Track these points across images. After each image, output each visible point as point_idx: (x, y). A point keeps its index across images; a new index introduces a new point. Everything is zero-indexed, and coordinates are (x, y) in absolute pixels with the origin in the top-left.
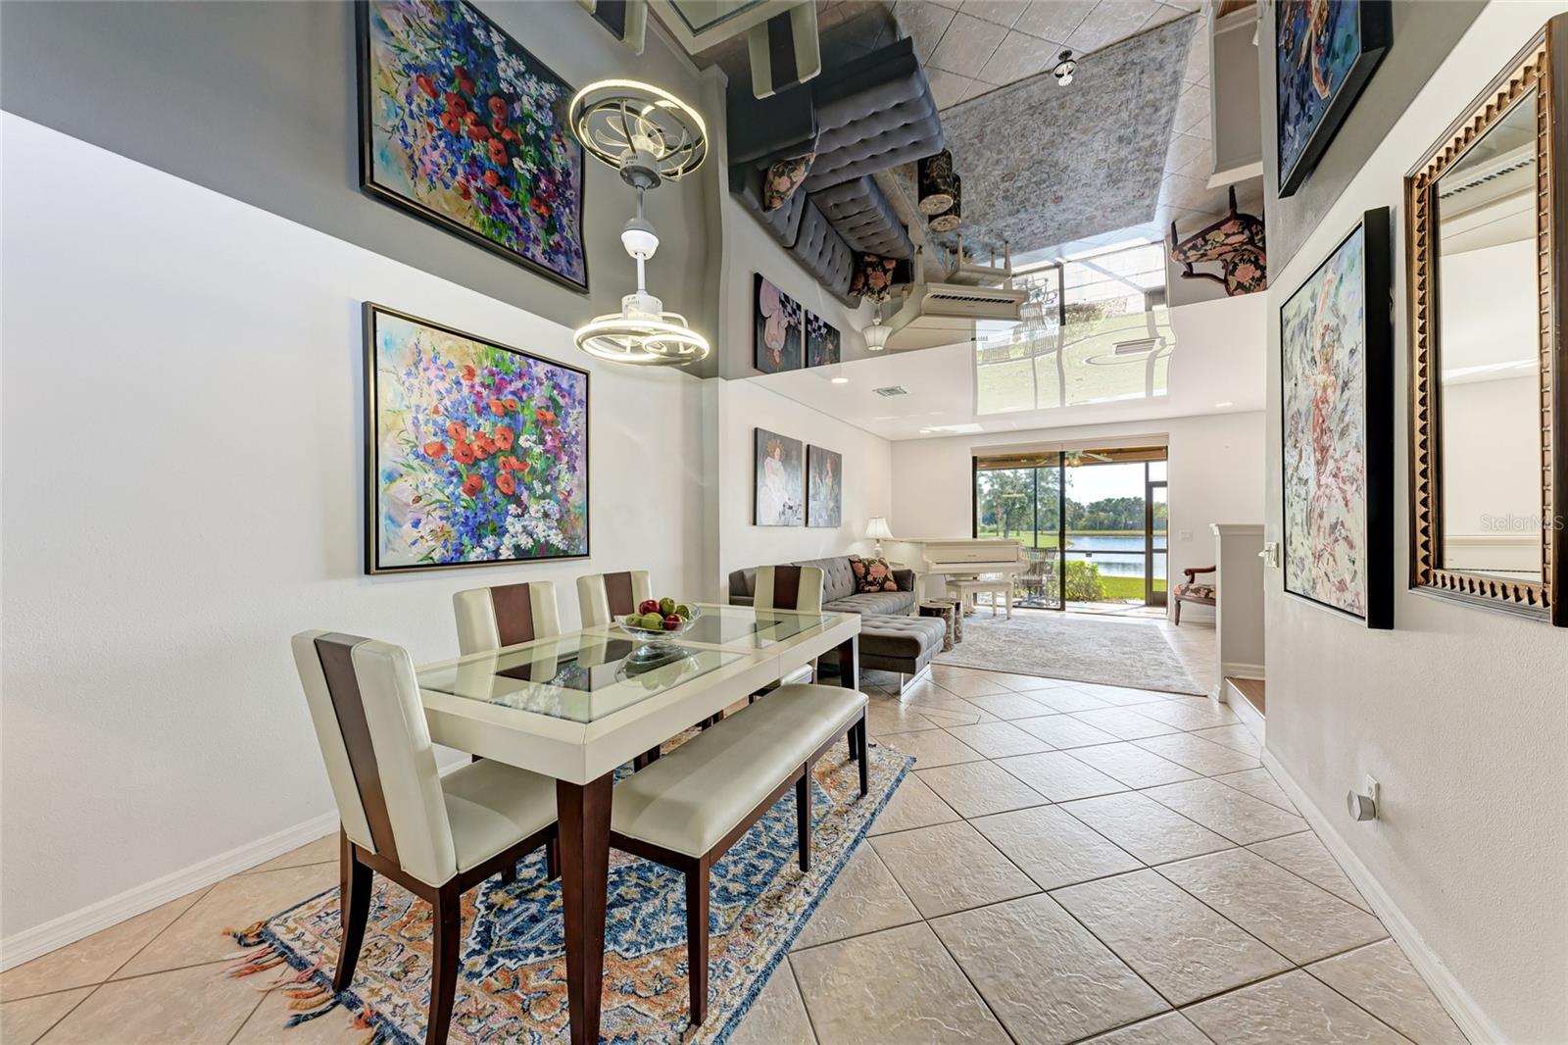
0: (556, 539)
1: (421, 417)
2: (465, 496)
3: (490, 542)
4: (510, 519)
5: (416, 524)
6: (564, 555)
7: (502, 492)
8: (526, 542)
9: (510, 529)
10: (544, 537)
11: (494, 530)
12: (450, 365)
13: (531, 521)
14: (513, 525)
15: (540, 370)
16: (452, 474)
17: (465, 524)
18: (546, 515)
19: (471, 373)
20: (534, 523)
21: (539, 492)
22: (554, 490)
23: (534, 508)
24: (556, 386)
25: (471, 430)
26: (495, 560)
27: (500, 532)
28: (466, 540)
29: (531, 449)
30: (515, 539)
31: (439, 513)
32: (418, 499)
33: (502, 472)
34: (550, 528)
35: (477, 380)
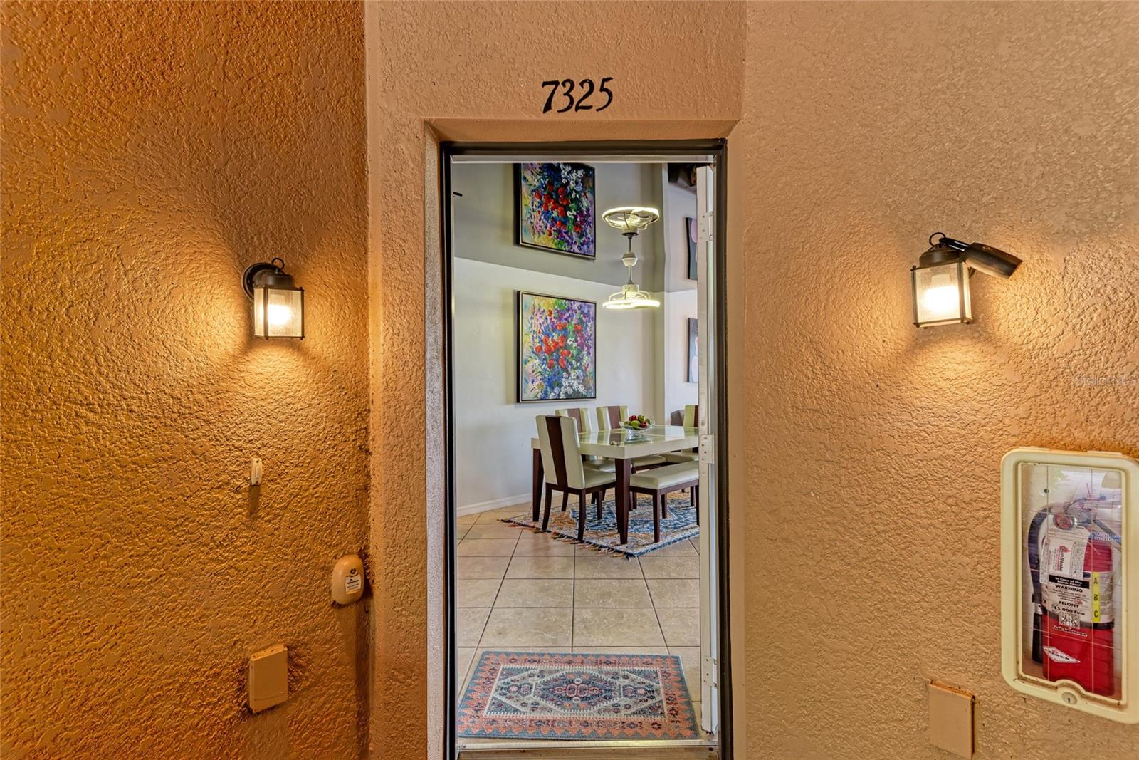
0: (582, 390)
1: (535, 336)
2: (548, 369)
3: (556, 390)
4: (564, 380)
5: (533, 383)
6: (585, 397)
7: (561, 367)
8: (570, 391)
9: (564, 384)
10: (577, 388)
11: (558, 385)
12: (544, 311)
13: (572, 380)
14: (565, 383)
15: (576, 306)
16: (544, 359)
17: (548, 382)
18: (578, 377)
19: (551, 313)
20: (573, 382)
21: (575, 366)
22: (581, 365)
23: (573, 374)
24: (582, 312)
25: (550, 339)
26: (558, 399)
27: (560, 386)
28: (549, 389)
29: (572, 345)
30: (566, 389)
31: (540, 377)
32: (533, 372)
33: (561, 357)
34: (579, 384)
35: (553, 316)
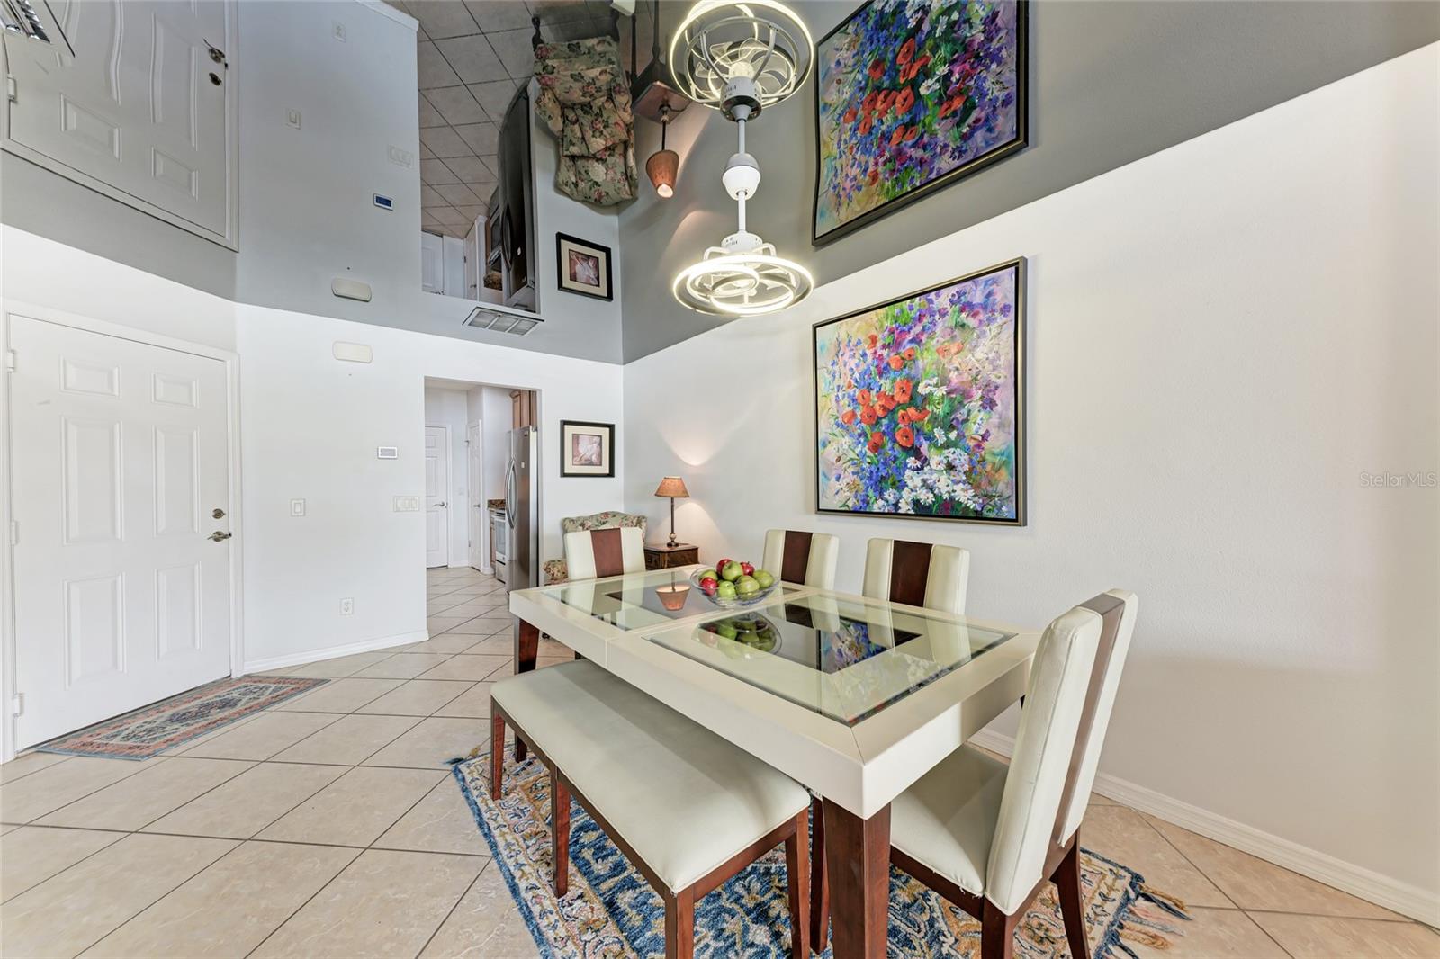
0: (965, 496)
1: (840, 394)
2: (870, 453)
3: (890, 495)
4: (908, 473)
5: (838, 479)
6: (978, 517)
7: (901, 446)
8: (926, 497)
9: (909, 482)
10: (948, 492)
11: (894, 484)
12: (859, 342)
13: (932, 474)
14: (912, 479)
15: (942, 300)
16: (860, 435)
17: (870, 478)
18: (951, 467)
19: (874, 340)
20: (935, 476)
21: (942, 440)
22: (961, 436)
23: (935, 459)
24: (966, 307)
25: (873, 393)
26: (895, 514)
27: (900, 485)
28: (871, 493)
29: (931, 394)
30: (914, 493)
31: (852, 469)
32: (839, 459)
33: (901, 425)
34: (956, 483)
35: (879, 345)
